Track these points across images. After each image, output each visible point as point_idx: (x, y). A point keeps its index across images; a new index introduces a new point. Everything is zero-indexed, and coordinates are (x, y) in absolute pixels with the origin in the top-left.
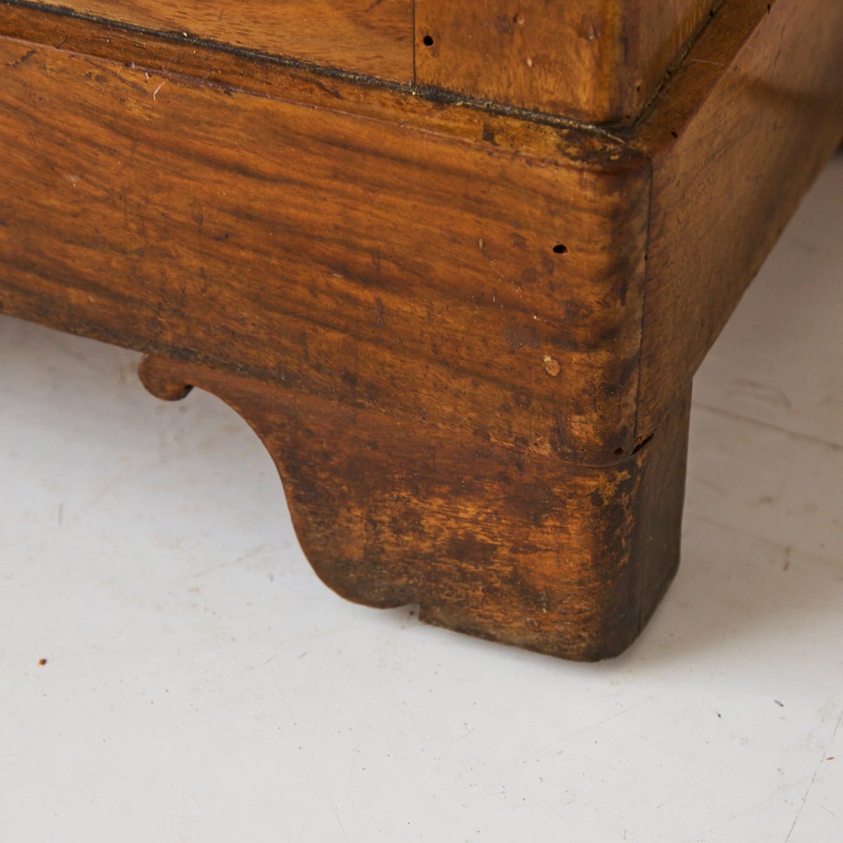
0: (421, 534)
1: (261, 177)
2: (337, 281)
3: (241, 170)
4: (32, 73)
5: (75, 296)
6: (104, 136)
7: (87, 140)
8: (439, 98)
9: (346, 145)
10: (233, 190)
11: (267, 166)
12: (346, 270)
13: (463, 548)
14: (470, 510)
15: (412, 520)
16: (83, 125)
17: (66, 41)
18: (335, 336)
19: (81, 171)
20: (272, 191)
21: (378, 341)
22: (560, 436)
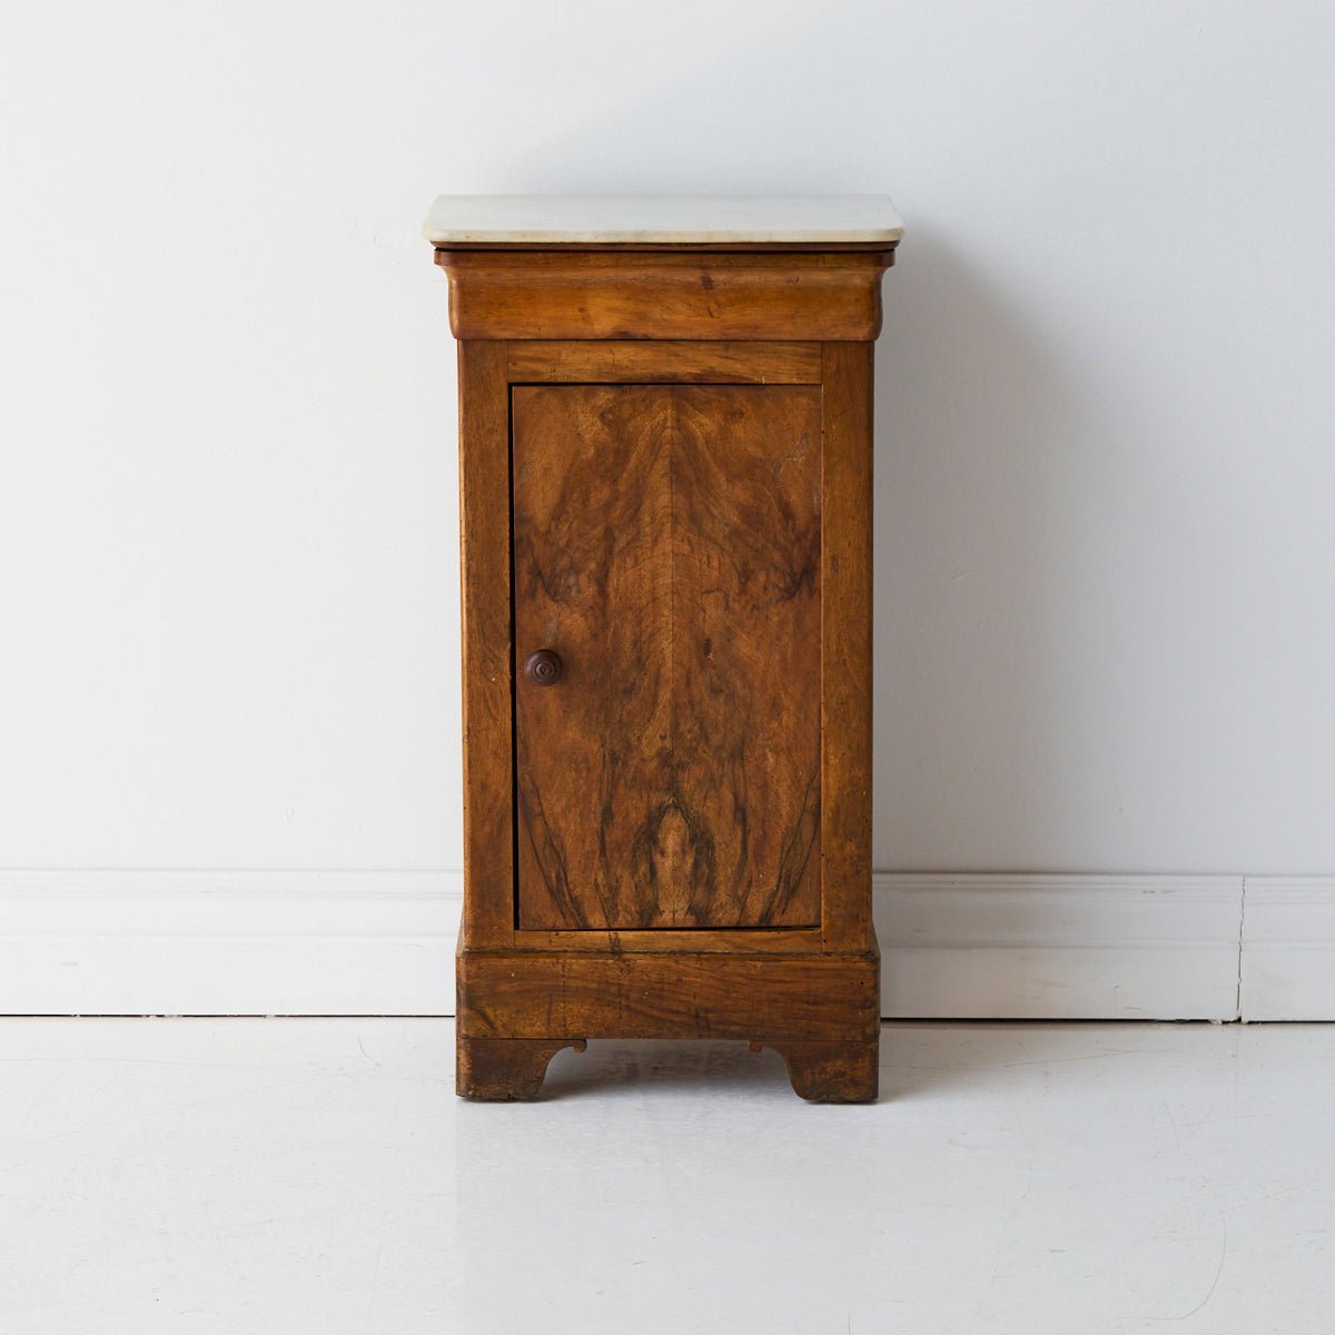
0: (826, 1073)
1: (786, 982)
2: (806, 1006)
3: (781, 982)
4: (725, 968)
5: (733, 1028)
6: (744, 981)
7: (739, 983)
8: (828, 954)
9: (808, 969)
10: (778, 987)
11: (788, 979)
12: (807, 1002)
13: (840, 1074)
14: (839, 1063)
15: (824, 1069)
16: (739, 979)
17: (735, 960)
18: (805, 1021)
19: (737, 992)
20: (788, 985)
21: (817, 1020)
22: (863, 1033)
